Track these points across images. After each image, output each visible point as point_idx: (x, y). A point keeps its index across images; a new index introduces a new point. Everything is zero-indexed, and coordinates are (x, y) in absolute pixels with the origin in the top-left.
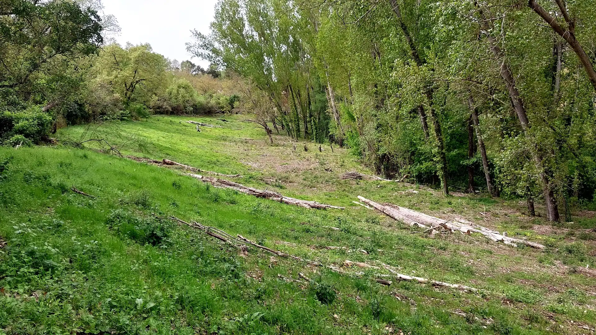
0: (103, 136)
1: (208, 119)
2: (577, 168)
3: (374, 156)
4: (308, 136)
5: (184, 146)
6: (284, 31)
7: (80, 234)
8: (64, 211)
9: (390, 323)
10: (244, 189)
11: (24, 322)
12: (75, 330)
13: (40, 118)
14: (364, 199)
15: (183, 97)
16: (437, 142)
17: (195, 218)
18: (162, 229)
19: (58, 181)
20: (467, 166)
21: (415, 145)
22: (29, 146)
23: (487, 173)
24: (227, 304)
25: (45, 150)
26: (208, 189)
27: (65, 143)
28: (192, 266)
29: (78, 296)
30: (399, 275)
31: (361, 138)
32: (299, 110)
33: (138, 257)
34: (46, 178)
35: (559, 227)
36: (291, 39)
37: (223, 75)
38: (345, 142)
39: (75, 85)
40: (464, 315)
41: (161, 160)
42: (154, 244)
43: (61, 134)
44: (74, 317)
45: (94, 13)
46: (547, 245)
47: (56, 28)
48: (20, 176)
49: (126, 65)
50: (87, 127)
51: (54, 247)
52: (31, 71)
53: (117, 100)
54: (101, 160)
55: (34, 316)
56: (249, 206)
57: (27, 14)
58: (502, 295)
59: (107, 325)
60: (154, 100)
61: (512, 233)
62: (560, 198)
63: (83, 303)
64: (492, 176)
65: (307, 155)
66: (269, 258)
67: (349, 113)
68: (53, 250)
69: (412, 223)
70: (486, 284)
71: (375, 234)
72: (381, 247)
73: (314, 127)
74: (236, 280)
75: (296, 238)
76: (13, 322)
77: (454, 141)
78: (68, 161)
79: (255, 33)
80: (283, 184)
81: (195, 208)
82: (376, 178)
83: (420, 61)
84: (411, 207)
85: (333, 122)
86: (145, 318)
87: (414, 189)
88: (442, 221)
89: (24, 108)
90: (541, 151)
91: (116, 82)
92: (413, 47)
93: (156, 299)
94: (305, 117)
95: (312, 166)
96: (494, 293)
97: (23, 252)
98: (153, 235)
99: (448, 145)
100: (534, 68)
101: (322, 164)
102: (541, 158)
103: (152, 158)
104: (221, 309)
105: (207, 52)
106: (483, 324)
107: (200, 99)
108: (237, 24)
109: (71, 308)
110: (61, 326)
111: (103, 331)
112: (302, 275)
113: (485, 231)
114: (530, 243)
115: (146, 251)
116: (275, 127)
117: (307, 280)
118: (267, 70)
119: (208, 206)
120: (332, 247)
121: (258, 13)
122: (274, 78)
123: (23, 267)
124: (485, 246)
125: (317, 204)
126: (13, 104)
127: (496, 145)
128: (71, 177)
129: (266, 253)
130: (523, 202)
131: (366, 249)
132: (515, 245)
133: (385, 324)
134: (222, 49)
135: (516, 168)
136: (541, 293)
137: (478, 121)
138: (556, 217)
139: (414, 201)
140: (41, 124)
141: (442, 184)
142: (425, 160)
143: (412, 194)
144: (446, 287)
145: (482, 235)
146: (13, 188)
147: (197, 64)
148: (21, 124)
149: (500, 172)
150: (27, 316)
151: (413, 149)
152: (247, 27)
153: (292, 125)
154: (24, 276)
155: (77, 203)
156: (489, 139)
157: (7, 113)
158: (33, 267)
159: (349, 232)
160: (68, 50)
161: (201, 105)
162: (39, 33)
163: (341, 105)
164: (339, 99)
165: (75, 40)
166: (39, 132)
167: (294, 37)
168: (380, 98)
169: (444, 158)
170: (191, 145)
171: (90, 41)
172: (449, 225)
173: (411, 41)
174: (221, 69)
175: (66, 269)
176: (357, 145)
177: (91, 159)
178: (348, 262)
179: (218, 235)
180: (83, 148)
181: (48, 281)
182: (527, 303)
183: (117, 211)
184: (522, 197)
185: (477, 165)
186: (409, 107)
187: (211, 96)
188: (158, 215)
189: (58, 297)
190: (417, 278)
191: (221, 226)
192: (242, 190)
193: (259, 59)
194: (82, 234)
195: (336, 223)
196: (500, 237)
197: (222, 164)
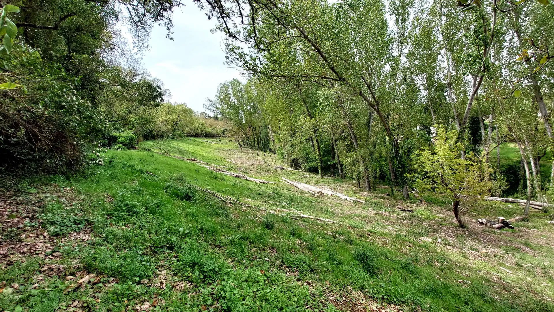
0: (162, 146)
1: (212, 139)
2: (378, 167)
3: (289, 159)
4: (259, 149)
5: (201, 152)
6: (249, 100)
7: (150, 195)
8: (142, 183)
9: (299, 239)
10: (229, 174)
11: (122, 241)
12: (149, 245)
13: (131, 137)
14: (285, 179)
15: (201, 129)
16: (318, 154)
17: (206, 187)
18: (191, 193)
19: (139, 168)
20: (331, 165)
21: (308, 154)
22: (125, 150)
23: (339, 168)
24: (223, 230)
25: (133, 152)
26: (212, 173)
27: (143, 149)
28: (206, 211)
29: (150, 227)
30: (302, 215)
31: (284, 151)
32: (255, 136)
33: (180, 207)
34: (133, 166)
35: (371, 193)
36: (252, 104)
37: (220, 119)
38: (277, 152)
39: (149, 122)
40: (332, 234)
41: (190, 159)
42: (187, 200)
43: (141, 144)
44: (148, 238)
45: (159, 87)
46: (365, 201)
47: (141, 94)
48: (120, 165)
49: (174, 113)
50: (154, 141)
51: (138, 202)
52: (128, 114)
53: (169, 129)
54: (161, 158)
55: (127, 237)
56: (231, 181)
57: (127, 87)
58: (348, 225)
59: (165, 242)
60: (187, 130)
61: (351, 195)
62: (372, 180)
63: (153, 230)
64: (342, 169)
65: (259, 158)
66: (242, 207)
67: (278, 139)
68: (138, 204)
69: (306, 191)
70: (340, 219)
71: (290, 195)
72: (293, 202)
73: (262, 145)
74: (227, 218)
75: (254, 198)
76: (117, 241)
77: (325, 153)
78: (144, 158)
79: (236, 101)
80: (247, 171)
81: (206, 182)
82: (290, 169)
83: (312, 117)
84: (306, 183)
85: (271, 142)
86: (184, 238)
87: (307, 175)
88: (320, 190)
89: (123, 132)
90: (364, 159)
91: (169, 121)
92: (308, 110)
93: (189, 229)
94: (258, 140)
95: (261, 163)
96: (344, 223)
97: (123, 204)
98: (187, 195)
99: (323, 155)
100: (361, 122)
101: (266, 162)
102: (363, 162)
103: (185, 158)
104: (221, 233)
105: (213, 108)
106: (341, 239)
107: (209, 130)
108: (227, 96)
109: (146, 233)
110: (142, 243)
111: (163, 245)
112: (258, 215)
113: (339, 194)
114: (358, 200)
115: (183, 203)
116: (244, 144)
117: (261, 218)
118: (241, 117)
119: (212, 181)
120: (271, 202)
121: (237, 92)
122: (244, 121)
123: (122, 212)
124: (339, 202)
125: (263, 181)
126: (118, 129)
127: (344, 156)
128: (146, 166)
129: (241, 205)
130: (354, 182)
131: (286, 203)
132: (352, 201)
133: (297, 239)
134: (220, 107)
135: (352, 166)
136: (365, 224)
137: (336, 145)
138: (370, 188)
139: (308, 180)
140: (131, 140)
141: (320, 173)
142: (313, 161)
143: (306, 177)
144: (323, 221)
145: (337, 196)
146: (116, 171)
147: (208, 114)
148: (121, 139)
149: (345, 168)
150: (124, 238)
151: (307, 156)
152: (232, 98)
153: (252, 143)
154: (122, 217)
155: (149, 179)
156: (340, 153)
157: (114, 134)
158: (127, 212)
159: (278, 195)
160: (146, 105)
161: (209, 133)
162: (132, 96)
163: (275, 134)
164: (274, 132)
165: (150, 100)
166: (130, 143)
167: (254, 103)
168: (293, 133)
169: (321, 161)
170: (204, 152)
171: (157, 101)
172: (323, 192)
173: (307, 107)
174: (219, 116)
175: (144, 213)
176: (282, 153)
177: (156, 157)
178: (278, 209)
179: (218, 196)
180: (152, 152)
181: (135, 219)
182: (359, 228)
183: (169, 184)
184: (355, 179)
185: (335, 164)
186: (306, 137)
187: (214, 129)
188: (189, 186)
189: (140, 227)
190: (309, 216)
191: (218, 191)
192: (228, 174)
193: (237, 113)
194: (152, 195)
195: (272, 190)
196: (345, 197)
197: (218, 161)
